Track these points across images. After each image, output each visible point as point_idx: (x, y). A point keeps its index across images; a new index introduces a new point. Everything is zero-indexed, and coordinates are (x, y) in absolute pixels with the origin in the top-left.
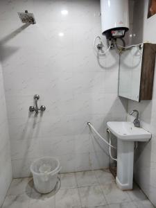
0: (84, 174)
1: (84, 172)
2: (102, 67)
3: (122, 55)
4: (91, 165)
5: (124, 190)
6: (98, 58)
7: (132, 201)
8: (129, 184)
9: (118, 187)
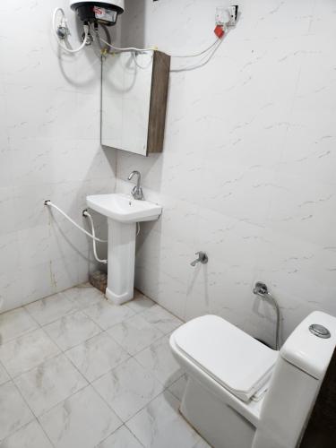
0: (44, 303)
1: (44, 300)
2: (69, 81)
3: (106, 63)
4: (55, 283)
5: (122, 304)
6: (60, 58)
7: (137, 313)
8: (129, 292)
9: (112, 303)
